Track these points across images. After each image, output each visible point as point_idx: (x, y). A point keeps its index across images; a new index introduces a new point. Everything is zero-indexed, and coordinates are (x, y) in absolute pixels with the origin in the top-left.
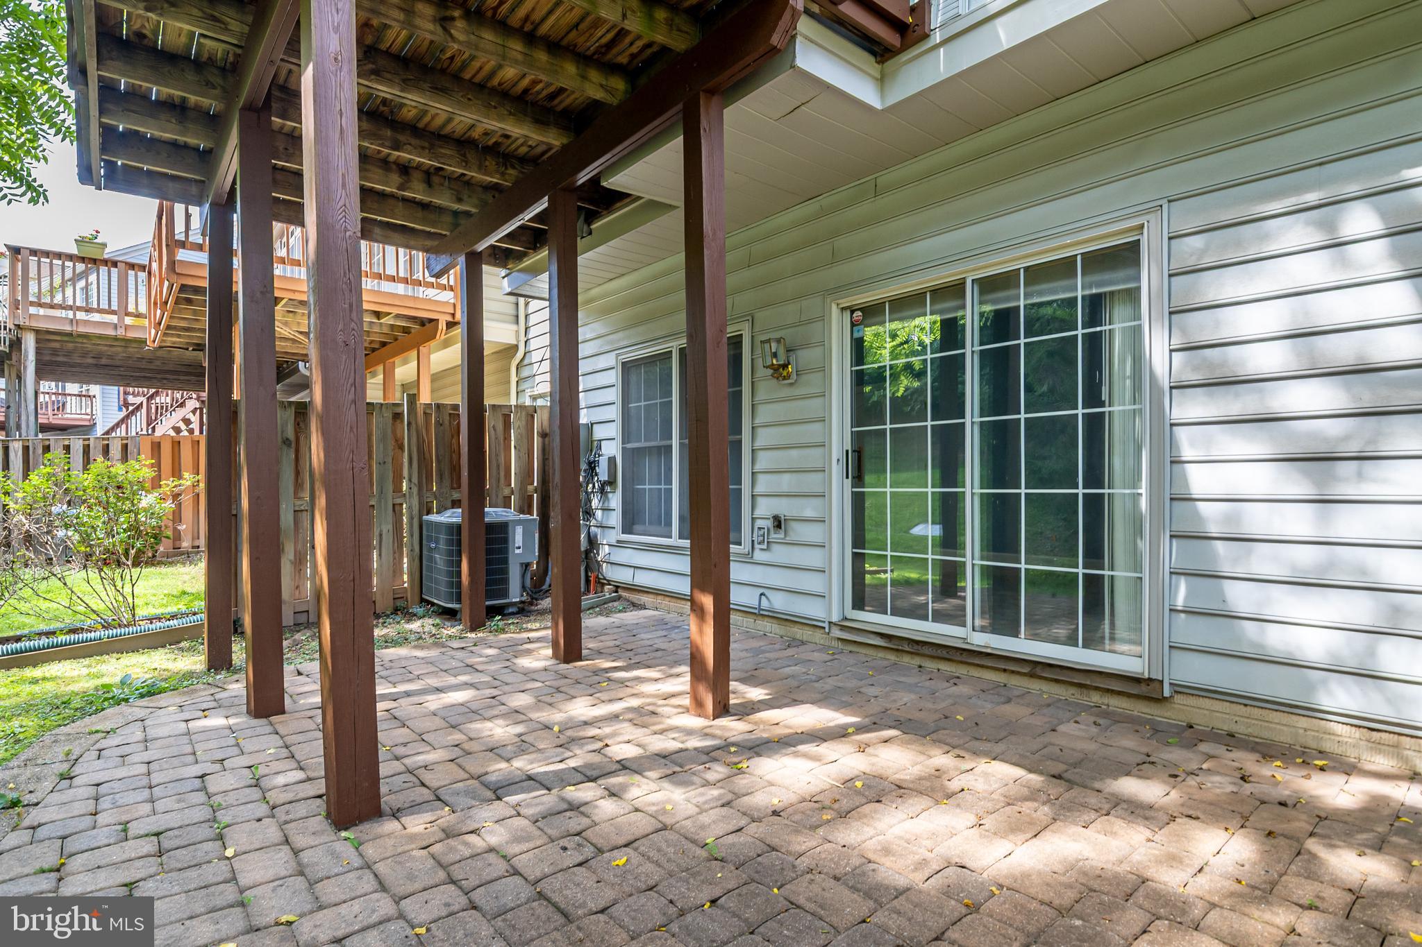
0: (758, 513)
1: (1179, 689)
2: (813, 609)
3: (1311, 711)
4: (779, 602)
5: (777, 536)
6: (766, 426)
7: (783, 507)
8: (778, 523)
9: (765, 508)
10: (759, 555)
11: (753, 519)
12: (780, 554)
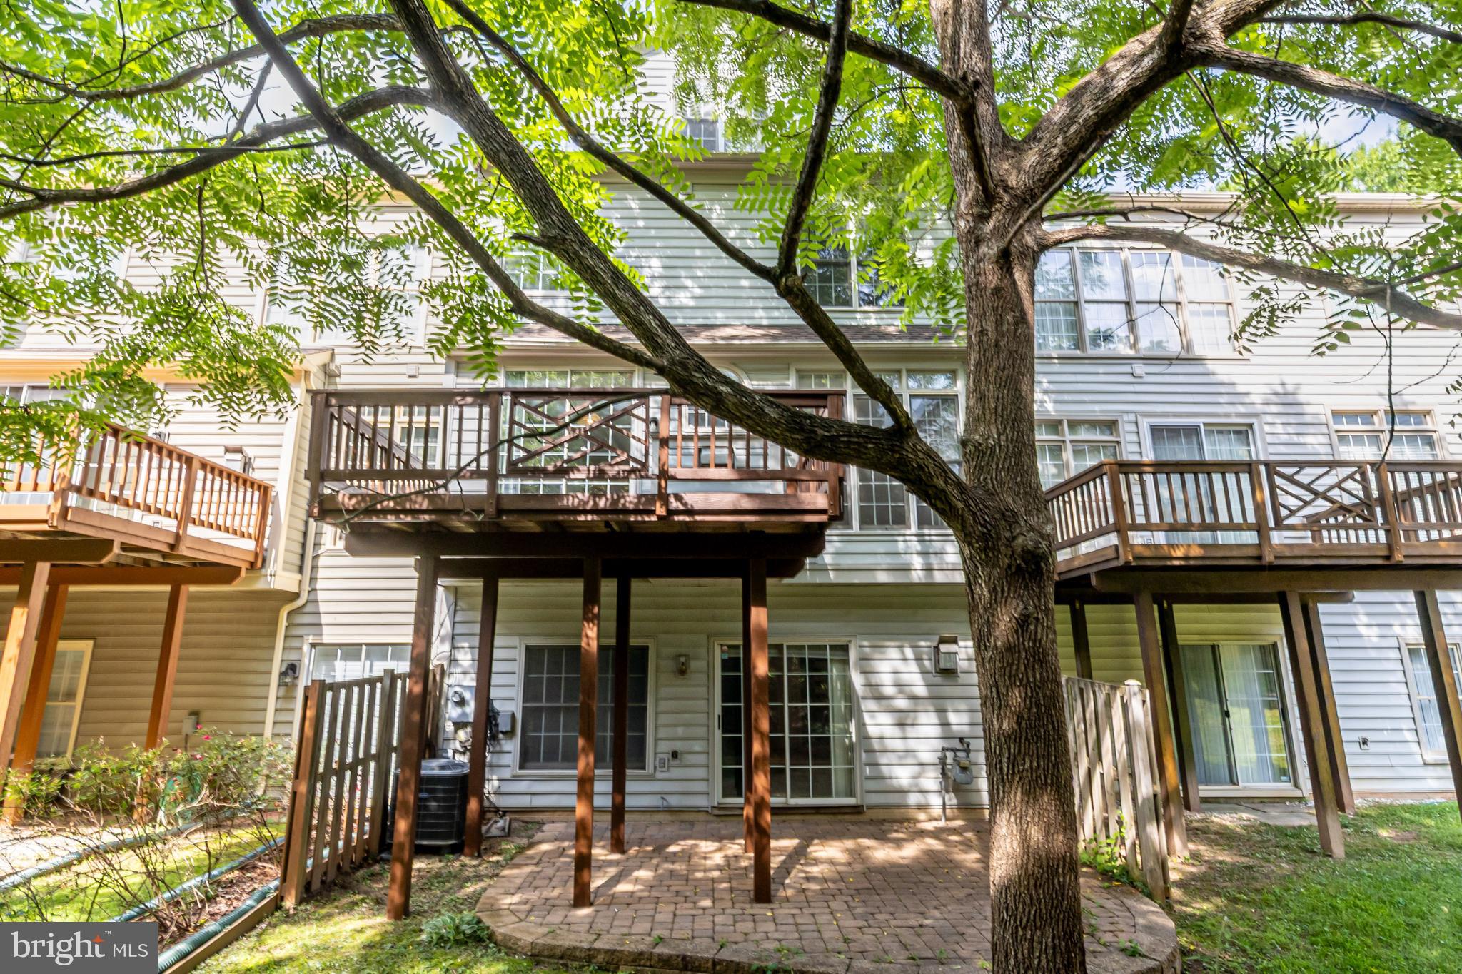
0: (659, 749)
1: (871, 807)
2: (701, 802)
3: (907, 806)
4: (674, 801)
5: (676, 762)
6: (666, 699)
7: (678, 746)
8: (675, 755)
9: (665, 747)
10: (659, 775)
11: (655, 754)
12: (676, 772)
